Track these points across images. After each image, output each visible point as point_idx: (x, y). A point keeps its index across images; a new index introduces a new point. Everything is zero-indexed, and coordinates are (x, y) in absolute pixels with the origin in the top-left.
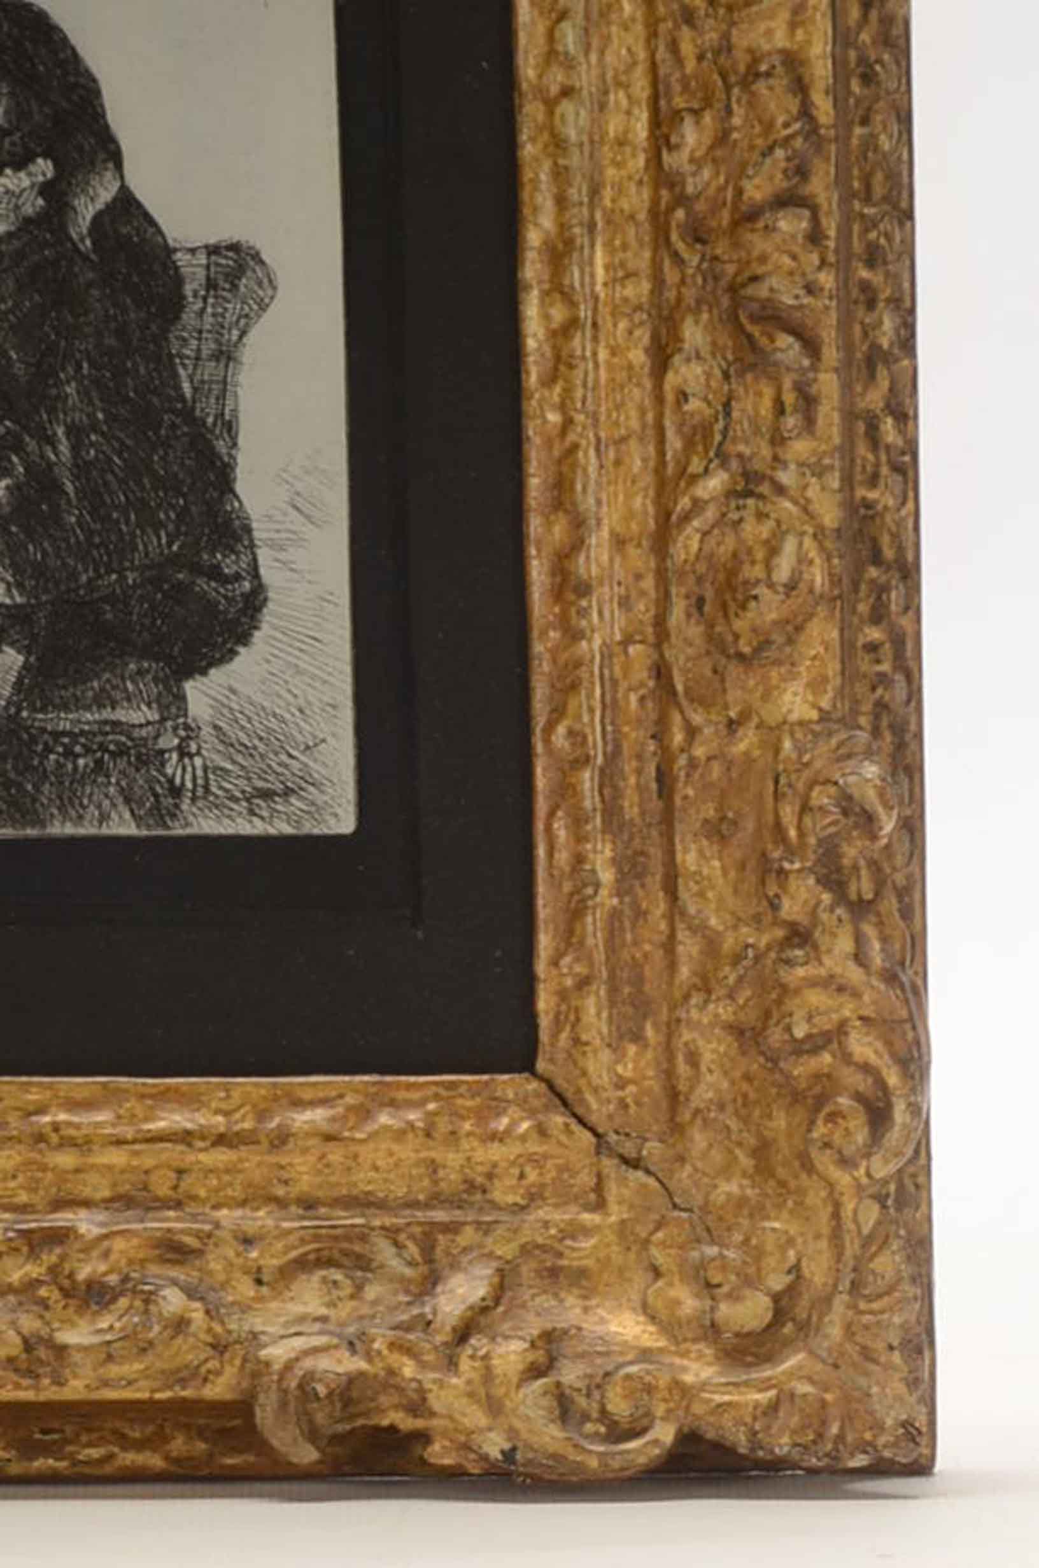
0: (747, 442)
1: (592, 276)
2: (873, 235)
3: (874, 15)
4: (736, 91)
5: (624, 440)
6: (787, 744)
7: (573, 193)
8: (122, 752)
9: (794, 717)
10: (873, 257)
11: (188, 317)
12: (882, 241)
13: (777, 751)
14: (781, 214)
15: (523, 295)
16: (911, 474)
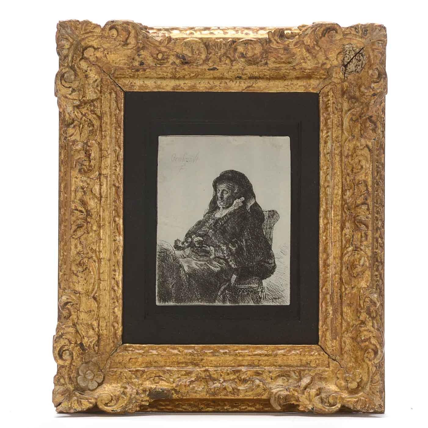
0: (356, 242)
1: (331, 215)
2: (378, 209)
3: (379, 175)
4: (356, 186)
5: (336, 242)
6: (362, 291)
7: (328, 202)
8: (252, 292)
9: (363, 286)
10: (378, 213)
11: (265, 222)
12: (379, 210)
13: (360, 292)
14: (362, 206)
15: (320, 219)
16: (383, 247)
